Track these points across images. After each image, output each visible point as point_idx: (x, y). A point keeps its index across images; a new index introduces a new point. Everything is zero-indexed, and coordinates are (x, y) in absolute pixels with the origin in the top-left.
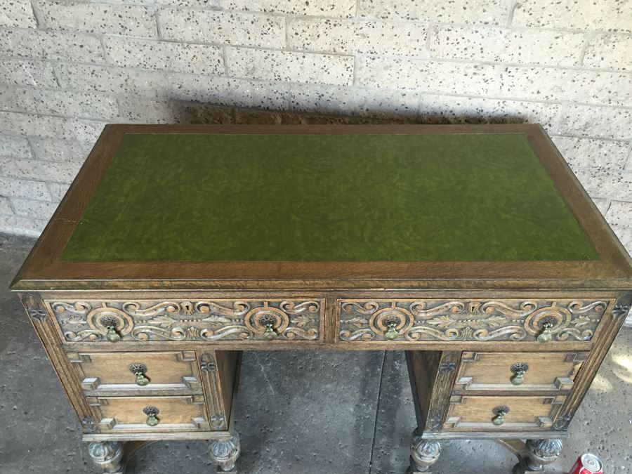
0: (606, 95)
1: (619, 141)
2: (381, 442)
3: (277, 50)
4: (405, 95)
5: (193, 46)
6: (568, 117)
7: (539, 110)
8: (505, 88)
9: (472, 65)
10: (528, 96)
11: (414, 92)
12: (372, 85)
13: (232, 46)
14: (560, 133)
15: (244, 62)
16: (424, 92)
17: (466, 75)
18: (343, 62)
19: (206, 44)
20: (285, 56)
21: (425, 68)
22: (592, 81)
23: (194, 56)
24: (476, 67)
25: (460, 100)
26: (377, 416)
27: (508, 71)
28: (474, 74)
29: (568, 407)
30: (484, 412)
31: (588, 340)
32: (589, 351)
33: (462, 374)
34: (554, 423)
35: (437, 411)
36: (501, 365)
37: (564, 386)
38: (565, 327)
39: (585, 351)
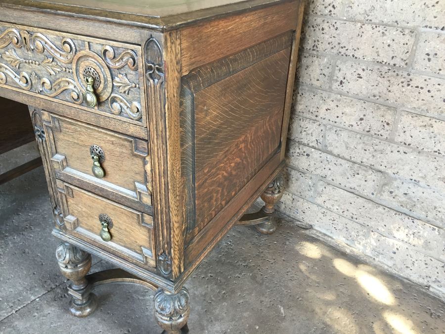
29: (161, 238)
30: (93, 217)
31: (140, 119)
32: (146, 141)
33: (54, 146)
34: (158, 261)
35: (56, 200)
36: (80, 143)
37: (142, 195)
38: (110, 90)
39: (143, 139)
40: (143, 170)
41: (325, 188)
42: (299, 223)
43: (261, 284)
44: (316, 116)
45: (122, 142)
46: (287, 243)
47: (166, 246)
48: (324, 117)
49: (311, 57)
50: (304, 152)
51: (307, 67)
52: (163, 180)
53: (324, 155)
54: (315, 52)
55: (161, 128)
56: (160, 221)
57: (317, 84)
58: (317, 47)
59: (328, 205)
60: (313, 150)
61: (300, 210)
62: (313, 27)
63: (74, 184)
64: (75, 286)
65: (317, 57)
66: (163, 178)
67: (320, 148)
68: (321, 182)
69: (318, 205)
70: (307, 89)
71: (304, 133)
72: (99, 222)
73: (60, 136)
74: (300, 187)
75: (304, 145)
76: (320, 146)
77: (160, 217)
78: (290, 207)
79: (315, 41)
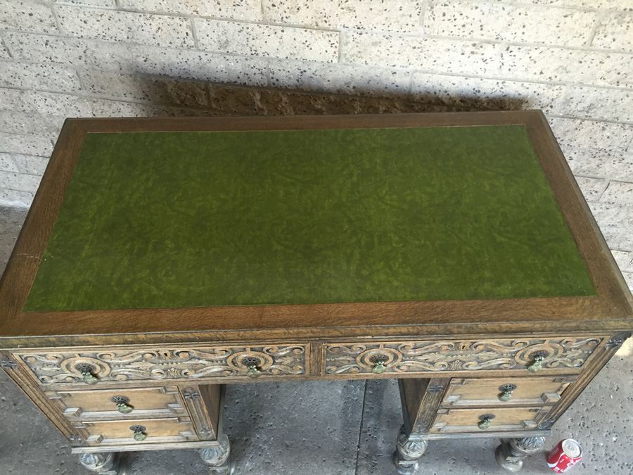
0: (614, 76)
1: (624, 124)
2: (368, 425)
3: (252, 22)
4: (395, 73)
5: (156, 17)
6: (571, 98)
7: (541, 91)
8: (505, 68)
9: (470, 43)
10: (530, 76)
11: (405, 70)
12: (359, 62)
13: (201, 17)
14: (561, 114)
15: (215, 35)
16: (416, 71)
17: (463, 54)
18: (327, 37)
19: (171, 15)
20: (262, 30)
21: (418, 45)
22: (601, 62)
23: (159, 28)
24: (474, 45)
25: (455, 80)
26: (365, 397)
27: (510, 50)
28: (472, 53)
31: (579, 366)
38: (556, 358)
40: (559, 387)
73: (464, 386)
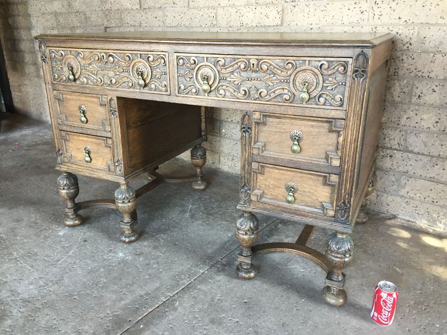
3: (242, 6)
4: (312, 29)
5: (202, 9)
6: (424, 38)
7: (400, 32)
8: (376, 17)
9: (353, 2)
10: (393, 21)
11: (318, 26)
12: (293, 24)
13: (221, 7)
14: (419, 51)
15: (226, 17)
16: (324, 26)
17: (349, 9)
18: (276, 9)
19: (208, 8)
20: (246, 10)
21: (325, 9)
25: (346, 29)
27: (377, 3)
28: (355, 8)
29: (343, 191)
30: (279, 187)
31: (341, 106)
32: (344, 119)
33: (256, 137)
34: (336, 211)
35: (246, 180)
36: (282, 131)
37: (332, 160)
38: (320, 89)
39: (341, 119)
40: (336, 141)
41: (408, 180)
42: (384, 215)
43: (374, 255)
44: (398, 124)
45: (321, 124)
46: (380, 229)
47: (347, 196)
48: (405, 124)
49: (393, 81)
50: (388, 154)
51: (390, 88)
52: (353, 146)
53: (405, 155)
54: (395, 77)
55: (358, 109)
56: (345, 178)
57: (399, 100)
58: (398, 73)
59: (411, 194)
60: (395, 151)
61: (385, 204)
62: (393, 59)
63: (269, 163)
64: (245, 252)
65: (398, 80)
66: (353, 144)
67: (402, 149)
68: (404, 177)
69: (402, 197)
70: (389, 104)
71: (387, 139)
72: (285, 190)
73: (265, 128)
74: (384, 183)
75: (387, 148)
76: (402, 148)
77: (345, 175)
78: (375, 202)
79: (396, 69)
